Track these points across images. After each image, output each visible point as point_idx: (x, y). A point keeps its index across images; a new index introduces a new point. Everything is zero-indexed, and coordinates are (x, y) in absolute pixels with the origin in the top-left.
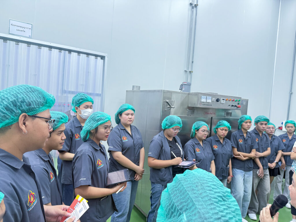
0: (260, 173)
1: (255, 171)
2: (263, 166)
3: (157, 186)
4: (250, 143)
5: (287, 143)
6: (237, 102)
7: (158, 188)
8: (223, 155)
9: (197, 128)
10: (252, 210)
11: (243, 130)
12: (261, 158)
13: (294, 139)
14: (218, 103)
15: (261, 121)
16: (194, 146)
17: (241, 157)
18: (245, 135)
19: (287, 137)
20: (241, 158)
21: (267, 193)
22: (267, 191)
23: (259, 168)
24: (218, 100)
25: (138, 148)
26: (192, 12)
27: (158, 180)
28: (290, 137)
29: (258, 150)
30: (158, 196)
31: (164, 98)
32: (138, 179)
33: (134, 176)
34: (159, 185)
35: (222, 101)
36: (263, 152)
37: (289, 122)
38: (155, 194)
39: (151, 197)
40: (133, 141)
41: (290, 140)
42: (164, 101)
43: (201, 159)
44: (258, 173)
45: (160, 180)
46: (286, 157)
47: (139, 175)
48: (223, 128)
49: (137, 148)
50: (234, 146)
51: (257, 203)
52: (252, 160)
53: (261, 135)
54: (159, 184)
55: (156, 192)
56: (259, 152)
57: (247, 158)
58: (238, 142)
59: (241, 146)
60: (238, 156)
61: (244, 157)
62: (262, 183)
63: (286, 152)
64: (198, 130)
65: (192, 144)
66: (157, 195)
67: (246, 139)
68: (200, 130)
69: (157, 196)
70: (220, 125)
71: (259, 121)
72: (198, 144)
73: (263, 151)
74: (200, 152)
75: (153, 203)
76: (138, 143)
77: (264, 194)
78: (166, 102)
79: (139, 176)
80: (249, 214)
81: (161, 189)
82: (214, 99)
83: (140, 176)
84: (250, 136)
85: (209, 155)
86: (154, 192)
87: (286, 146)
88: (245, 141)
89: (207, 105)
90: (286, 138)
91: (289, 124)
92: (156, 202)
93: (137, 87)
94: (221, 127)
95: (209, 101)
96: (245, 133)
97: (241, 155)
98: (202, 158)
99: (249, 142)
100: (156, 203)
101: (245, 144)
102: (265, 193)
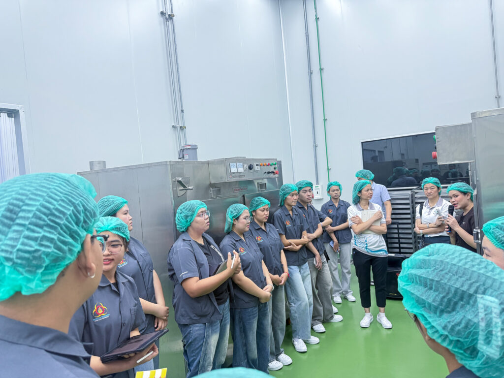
0: (318, 262)
1: (310, 262)
2: (318, 251)
3: (195, 328)
4: (299, 224)
5: (334, 214)
6: (273, 166)
7: (197, 332)
8: (272, 247)
9: (237, 215)
10: (316, 320)
11: (287, 206)
12: (314, 241)
13: (341, 206)
14: (251, 171)
15: (303, 187)
16: (234, 245)
17: (294, 246)
18: (291, 213)
19: (332, 205)
20: (294, 248)
21: (329, 288)
22: (329, 285)
23: (314, 256)
24: (250, 168)
25: (149, 271)
26: (168, 27)
27: (195, 316)
28: (337, 205)
29: (309, 231)
30: (200, 344)
31: (173, 176)
32: (163, 327)
33: (154, 325)
34: (197, 327)
35: (256, 168)
36: (314, 232)
37: (334, 184)
38: (193, 344)
39: (185, 352)
40: (136, 261)
41: (338, 209)
42: (174, 180)
43: (250, 263)
44: (315, 263)
45: (199, 316)
46: (336, 233)
47: (161, 319)
48: (264, 207)
49: (146, 272)
50: (282, 232)
51: (320, 306)
52: (305, 247)
53: (306, 208)
54: (197, 325)
55: (195, 339)
56: (310, 233)
57: (300, 246)
58: (285, 226)
59: (290, 230)
60: (289, 247)
61: (297, 245)
62: (321, 277)
63: (336, 226)
64: (238, 219)
65: (231, 242)
66: (198, 343)
67: (294, 218)
68: (241, 217)
69: (197, 346)
70: (258, 205)
71: (300, 188)
72: (239, 240)
73: (314, 230)
74: (246, 252)
75: (190, 360)
76: (146, 264)
77: (327, 291)
78: (178, 181)
79: (162, 321)
80: (314, 327)
81: (202, 332)
82: (246, 166)
83: (164, 320)
84: (297, 214)
85: (258, 253)
86: (190, 341)
87: (335, 218)
88: (293, 222)
89: (240, 177)
90: (332, 207)
91: (334, 187)
92: (198, 356)
93: (99, 162)
94: (261, 207)
95: (241, 170)
96: (290, 210)
97: (293, 243)
98: (251, 261)
99: (298, 222)
100: (197, 358)
101: (294, 225)
102: (327, 289)
